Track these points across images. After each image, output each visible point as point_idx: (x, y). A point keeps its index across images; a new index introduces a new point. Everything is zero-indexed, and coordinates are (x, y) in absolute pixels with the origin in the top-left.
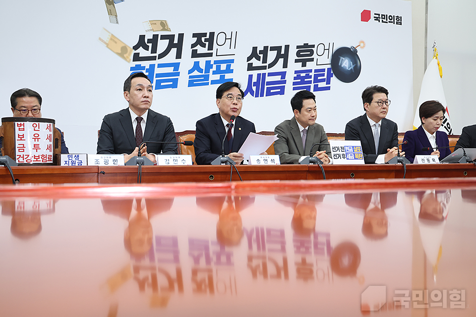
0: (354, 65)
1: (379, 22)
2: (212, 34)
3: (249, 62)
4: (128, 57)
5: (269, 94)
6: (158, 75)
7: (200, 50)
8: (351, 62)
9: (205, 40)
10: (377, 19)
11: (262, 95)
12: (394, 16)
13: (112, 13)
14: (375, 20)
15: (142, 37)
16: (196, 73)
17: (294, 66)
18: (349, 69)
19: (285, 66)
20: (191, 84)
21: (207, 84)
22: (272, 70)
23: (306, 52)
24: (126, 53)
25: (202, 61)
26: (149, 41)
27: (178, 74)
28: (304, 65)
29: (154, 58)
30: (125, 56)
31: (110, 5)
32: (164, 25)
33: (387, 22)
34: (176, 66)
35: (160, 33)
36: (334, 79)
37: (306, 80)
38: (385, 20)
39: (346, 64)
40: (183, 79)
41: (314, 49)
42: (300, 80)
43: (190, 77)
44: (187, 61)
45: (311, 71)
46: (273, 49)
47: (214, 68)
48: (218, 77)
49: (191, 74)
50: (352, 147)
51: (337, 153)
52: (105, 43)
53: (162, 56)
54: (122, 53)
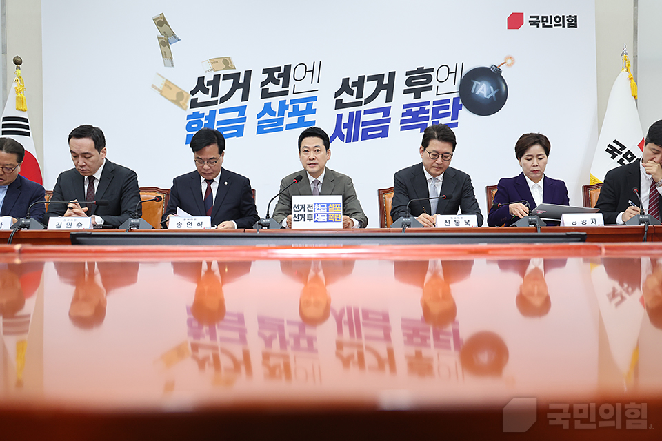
0: (496, 91)
1: (538, 26)
2: (288, 68)
3: (338, 98)
4: (184, 104)
5: (366, 137)
6: (219, 123)
7: (272, 88)
8: (492, 88)
9: (279, 75)
10: (534, 23)
11: (356, 139)
13: (167, 55)
14: (531, 25)
15: (201, 80)
16: (267, 117)
17: (401, 98)
18: (488, 97)
19: (389, 98)
20: (260, 130)
21: (282, 129)
22: (370, 106)
23: (420, 79)
24: (183, 99)
25: (275, 102)
26: (209, 83)
27: (244, 120)
28: (417, 96)
29: (215, 103)
30: (181, 102)
31: (164, 46)
32: (227, 62)
33: (552, 26)
34: (242, 110)
35: (222, 73)
36: (464, 113)
37: (420, 116)
38: (546, 24)
39: (483, 90)
40: (251, 124)
41: (433, 74)
42: (411, 117)
43: (259, 122)
44: (255, 103)
45: (428, 103)
46: (371, 78)
47: (291, 109)
48: (295, 120)
49: (260, 119)
50: (326, 205)
51: (300, 213)
52: (159, 90)
53: (224, 99)
54: (178, 100)
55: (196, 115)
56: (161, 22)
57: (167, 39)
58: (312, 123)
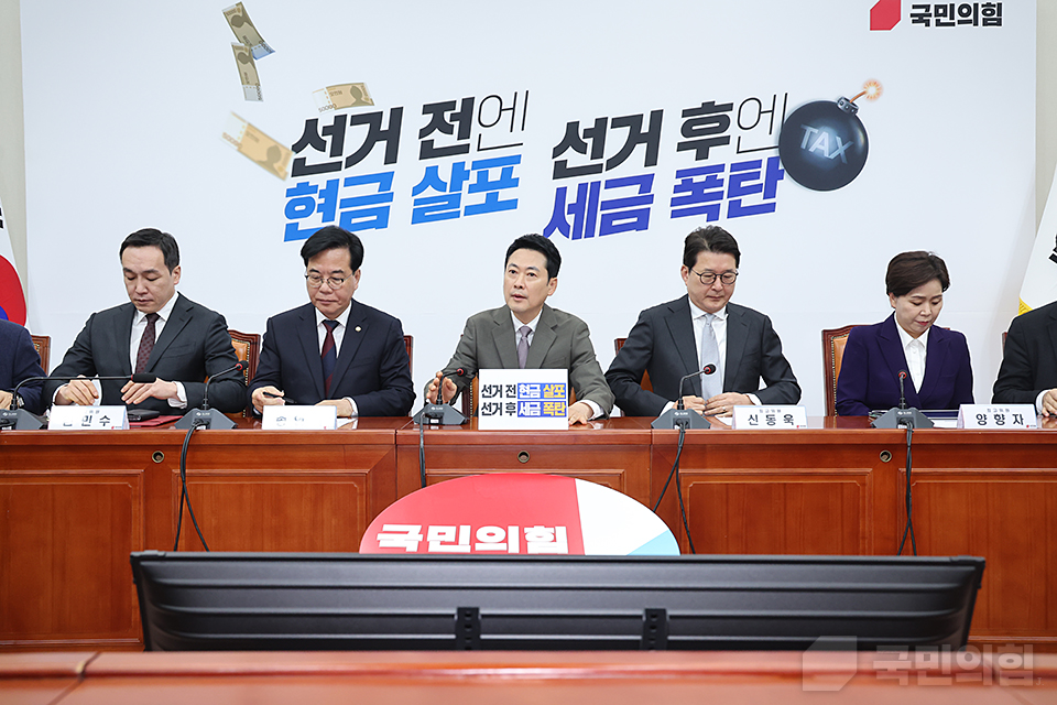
0: (846, 146)
1: (928, 25)
2: (468, 103)
3: (558, 159)
4: (281, 169)
5: (607, 229)
6: (345, 203)
7: (440, 139)
8: (839, 139)
9: (451, 116)
10: (919, 19)
11: (590, 234)
12: (976, 5)
13: (250, 80)
14: (914, 22)
15: (311, 124)
16: (430, 192)
17: (673, 160)
18: (832, 157)
19: (651, 159)
20: (419, 217)
21: (457, 215)
22: (616, 173)
23: (707, 123)
24: (278, 159)
25: (445, 166)
26: (326, 130)
27: (390, 197)
28: (702, 155)
29: (336, 167)
30: (276, 166)
31: (245, 63)
32: (358, 93)
33: (953, 24)
34: (385, 180)
35: (350, 112)
36: (787, 186)
37: (706, 191)
38: (943, 20)
39: (822, 143)
40: (402, 206)
41: (732, 115)
42: (690, 193)
43: (417, 202)
44: (410, 167)
45: (721, 168)
46: (618, 123)
47: (473, 178)
48: (480, 198)
49: (418, 197)
50: (538, 386)
51: (493, 400)
52: (236, 143)
53: (353, 160)
54: (270, 161)
56: (238, 19)
57: (249, 50)
58: (512, 204)
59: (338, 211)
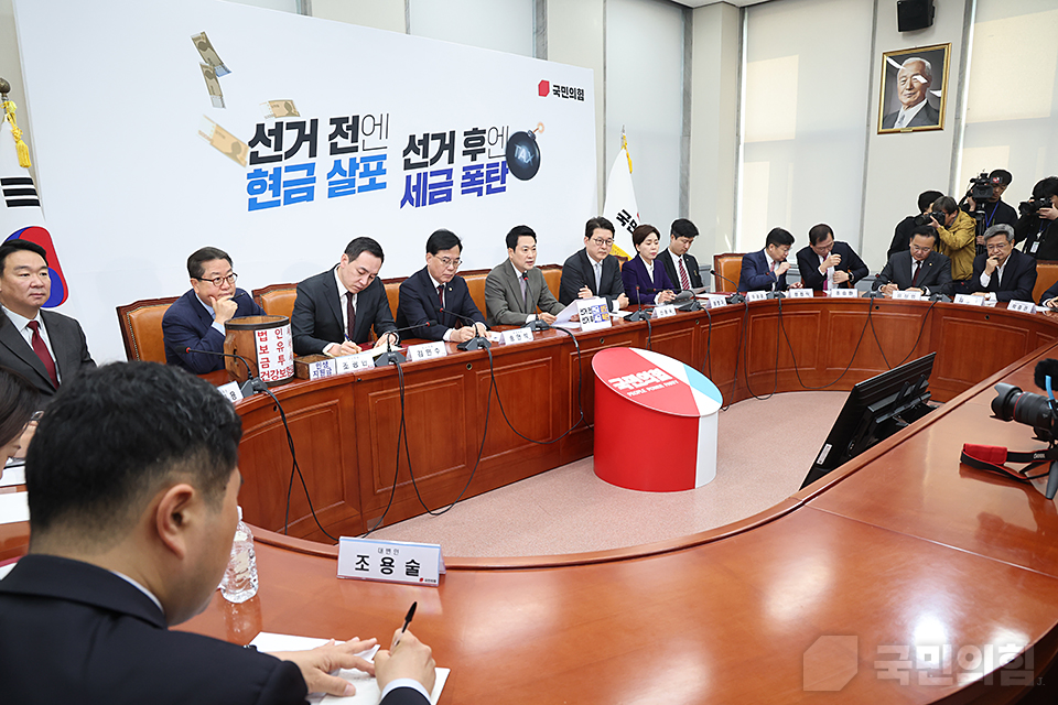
0: (532, 157)
1: (559, 96)
2: (356, 118)
3: (406, 157)
4: (242, 159)
5: (432, 201)
6: (287, 184)
7: (342, 143)
8: (529, 153)
9: (347, 127)
10: (556, 93)
11: (424, 204)
13: (215, 91)
14: (554, 94)
15: (260, 127)
16: (337, 177)
17: (461, 161)
18: (527, 162)
19: (451, 161)
20: (332, 194)
21: (354, 192)
22: (435, 167)
23: (475, 140)
24: (239, 153)
25: (345, 159)
26: (271, 132)
27: (314, 180)
28: (474, 159)
29: (279, 158)
30: (238, 156)
31: (211, 79)
32: (289, 106)
33: (568, 97)
34: (310, 168)
35: (286, 120)
36: (510, 176)
37: (476, 179)
38: (565, 95)
39: (523, 155)
40: (321, 187)
41: (486, 136)
42: (469, 180)
43: (330, 183)
44: (324, 161)
45: (482, 166)
46: (434, 137)
47: (361, 169)
48: (366, 181)
49: (330, 180)
52: (208, 138)
53: (289, 154)
54: (234, 152)
55: (258, 173)
56: (203, 45)
57: (213, 70)
58: (383, 185)
59: (282, 190)
